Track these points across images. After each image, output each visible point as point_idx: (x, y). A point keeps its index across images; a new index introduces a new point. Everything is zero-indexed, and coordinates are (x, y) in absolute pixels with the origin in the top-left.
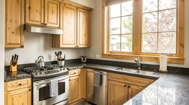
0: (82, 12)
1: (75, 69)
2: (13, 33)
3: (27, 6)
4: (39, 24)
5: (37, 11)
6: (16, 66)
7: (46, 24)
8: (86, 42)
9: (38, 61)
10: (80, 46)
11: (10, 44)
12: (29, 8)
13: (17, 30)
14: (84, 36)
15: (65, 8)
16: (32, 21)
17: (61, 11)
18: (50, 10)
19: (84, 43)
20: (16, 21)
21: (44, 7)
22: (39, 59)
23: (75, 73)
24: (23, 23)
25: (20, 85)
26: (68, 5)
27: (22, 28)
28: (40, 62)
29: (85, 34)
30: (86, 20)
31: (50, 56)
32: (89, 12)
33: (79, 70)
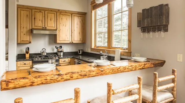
0: (77, 16)
1: (65, 58)
2: (25, 34)
3: (33, 17)
4: (41, 28)
5: (40, 20)
6: (28, 54)
7: (46, 28)
8: (80, 39)
9: (42, 51)
10: (74, 42)
11: (23, 41)
12: (34, 18)
13: (27, 32)
14: (78, 35)
15: (61, 15)
16: (36, 26)
17: (58, 18)
18: (49, 18)
19: (79, 40)
20: (26, 27)
21: (45, 17)
22: (43, 51)
23: (65, 61)
24: (31, 28)
25: (25, 64)
26: (63, 13)
27: (30, 31)
28: (43, 52)
29: (79, 33)
30: (80, 22)
31: (53, 49)
32: (84, 16)
33: (69, 59)
